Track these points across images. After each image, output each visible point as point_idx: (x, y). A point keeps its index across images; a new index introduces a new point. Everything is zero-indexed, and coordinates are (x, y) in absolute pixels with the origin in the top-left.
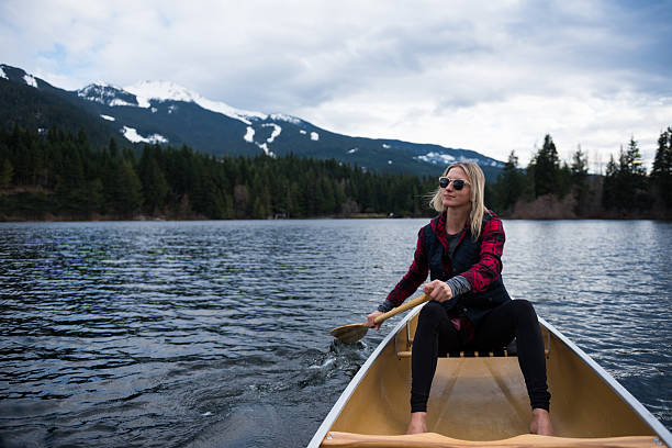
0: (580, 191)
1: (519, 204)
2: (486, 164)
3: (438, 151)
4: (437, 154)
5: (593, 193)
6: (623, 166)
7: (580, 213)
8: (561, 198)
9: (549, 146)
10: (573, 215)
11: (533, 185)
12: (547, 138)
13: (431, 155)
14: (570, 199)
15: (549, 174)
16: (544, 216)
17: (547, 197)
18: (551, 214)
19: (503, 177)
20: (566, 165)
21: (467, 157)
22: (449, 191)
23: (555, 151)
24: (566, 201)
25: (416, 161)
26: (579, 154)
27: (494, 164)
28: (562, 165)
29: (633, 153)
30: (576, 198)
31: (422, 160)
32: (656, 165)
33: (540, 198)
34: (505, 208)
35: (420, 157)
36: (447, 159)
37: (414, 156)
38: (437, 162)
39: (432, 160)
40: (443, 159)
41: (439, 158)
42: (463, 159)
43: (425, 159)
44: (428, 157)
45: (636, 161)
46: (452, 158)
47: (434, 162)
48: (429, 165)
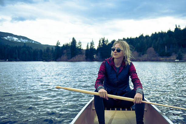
2: (31, 42)
4: (11, 37)
6: (91, 47)
13: (9, 37)
21: (23, 39)
25: (3, 39)
27: (33, 42)
29: (92, 44)
31: (5, 39)
35: (4, 38)
36: (15, 39)
37: (2, 37)
38: (11, 40)
39: (9, 39)
40: (14, 39)
41: (12, 38)
42: (21, 39)
43: (6, 38)
44: (7, 38)
45: (93, 46)
46: (17, 39)
47: (10, 40)
48: (8, 41)
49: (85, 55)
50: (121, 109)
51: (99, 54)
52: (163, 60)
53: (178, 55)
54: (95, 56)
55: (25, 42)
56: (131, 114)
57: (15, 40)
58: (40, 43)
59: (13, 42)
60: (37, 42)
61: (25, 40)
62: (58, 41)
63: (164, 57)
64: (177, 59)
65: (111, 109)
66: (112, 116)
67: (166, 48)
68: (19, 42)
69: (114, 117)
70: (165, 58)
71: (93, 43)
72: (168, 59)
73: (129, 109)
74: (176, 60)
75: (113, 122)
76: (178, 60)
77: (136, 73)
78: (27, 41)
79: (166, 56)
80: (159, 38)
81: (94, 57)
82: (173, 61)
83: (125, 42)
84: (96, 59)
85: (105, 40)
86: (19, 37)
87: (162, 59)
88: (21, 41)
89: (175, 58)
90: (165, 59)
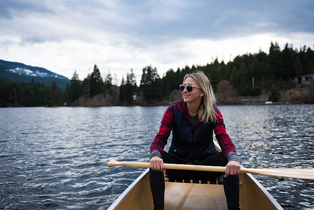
0: (110, 93)
2: (52, 76)
3: (22, 67)
4: (21, 69)
5: (116, 94)
6: (128, 81)
8: (105, 96)
9: (96, 70)
11: (89, 90)
13: (18, 69)
19: (70, 84)
21: (41, 72)
22: (185, 92)
23: (99, 73)
24: (107, 98)
25: (8, 72)
26: (109, 75)
27: (56, 76)
31: (11, 72)
34: (74, 101)
35: (10, 70)
36: (28, 72)
37: (7, 69)
38: (22, 73)
39: (18, 73)
40: (25, 72)
41: (23, 71)
42: (38, 72)
43: (14, 71)
44: (16, 70)
45: (133, 79)
46: (31, 72)
47: (20, 73)
48: (16, 75)
49: (118, 94)
50: (200, 182)
51: (142, 93)
52: (246, 102)
53: (272, 93)
54: (135, 97)
55: (43, 76)
56: (217, 190)
57: (28, 74)
58: (66, 78)
59: (24, 76)
60: (61, 76)
61: (43, 73)
62: (75, 72)
63: (248, 97)
64: (269, 101)
65: (183, 181)
66: (187, 193)
67: (253, 80)
68: (33, 76)
69: (190, 194)
70: (250, 99)
71: (133, 74)
72: (254, 100)
73: (213, 182)
74: (267, 103)
75: (187, 201)
76: (271, 102)
77: (224, 125)
78: (46, 74)
79: (252, 95)
80: (243, 64)
81: (133, 98)
82: (263, 103)
83: (201, 74)
84: (137, 102)
85: (151, 70)
86: (34, 69)
87: (244, 100)
88: (37, 74)
89: (267, 99)
90: (250, 101)
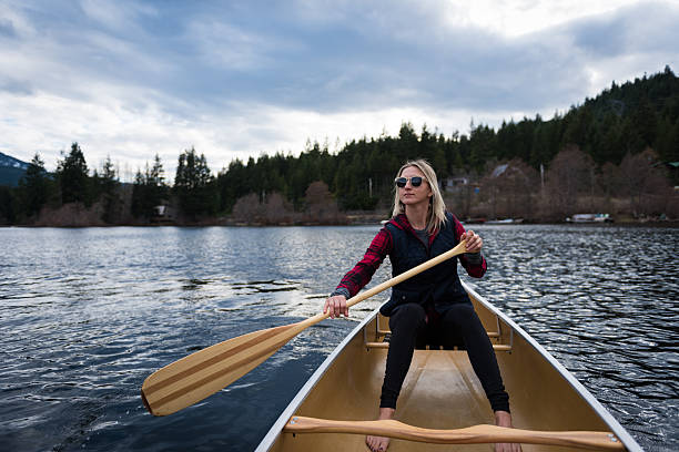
0: (110, 200)
1: (44, 211)
2: (7, 164)
5: (122, 202)
7: (109, 220)
8: (88, 205)
9: (76, 154)
10: (101, 222)
11: (60, 192)
12: (75, 146)
14: (98, 207)
15: (76, 181)
16: (70, 223)
17: (73, 205)
18: (77, 222)
19: (26, 182)
20: (96, 175)
22: (408, 189)
23: (83, 160)
24: (93, 209)
26: (108, 165)
27: (17, 165)
28: (91, 174)
30: (105, 207)
32: (177, 180)
33: (67, 206)
34: (29, 215)
45: (160, 175)
49: (129, 203)
51: (176, 201)
52: (354, 220)
54: (162, 209)
66: (420, 366)
67: (371, 184)
70: (361, 216)
71: (160, 167)
80: (356, 156)
81: (157, 211)
84: (166, 218)
85: (195, 159)
87: (351, 217)
90: (360, 219)
